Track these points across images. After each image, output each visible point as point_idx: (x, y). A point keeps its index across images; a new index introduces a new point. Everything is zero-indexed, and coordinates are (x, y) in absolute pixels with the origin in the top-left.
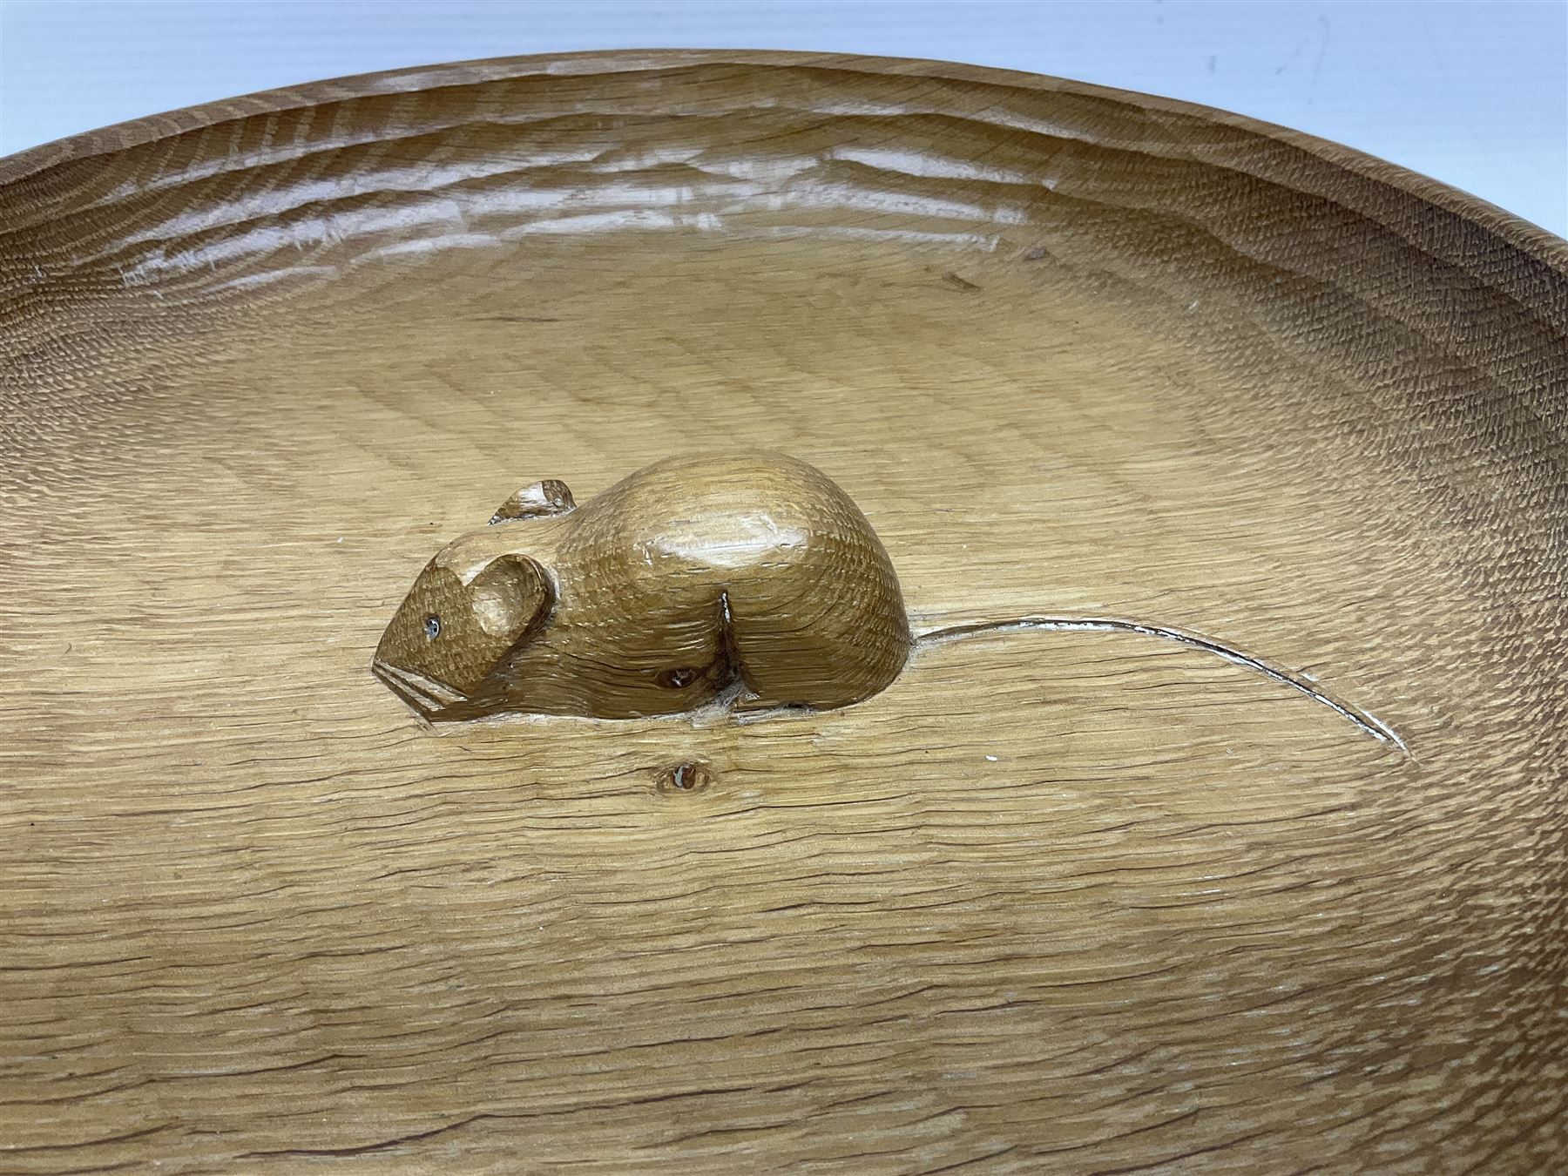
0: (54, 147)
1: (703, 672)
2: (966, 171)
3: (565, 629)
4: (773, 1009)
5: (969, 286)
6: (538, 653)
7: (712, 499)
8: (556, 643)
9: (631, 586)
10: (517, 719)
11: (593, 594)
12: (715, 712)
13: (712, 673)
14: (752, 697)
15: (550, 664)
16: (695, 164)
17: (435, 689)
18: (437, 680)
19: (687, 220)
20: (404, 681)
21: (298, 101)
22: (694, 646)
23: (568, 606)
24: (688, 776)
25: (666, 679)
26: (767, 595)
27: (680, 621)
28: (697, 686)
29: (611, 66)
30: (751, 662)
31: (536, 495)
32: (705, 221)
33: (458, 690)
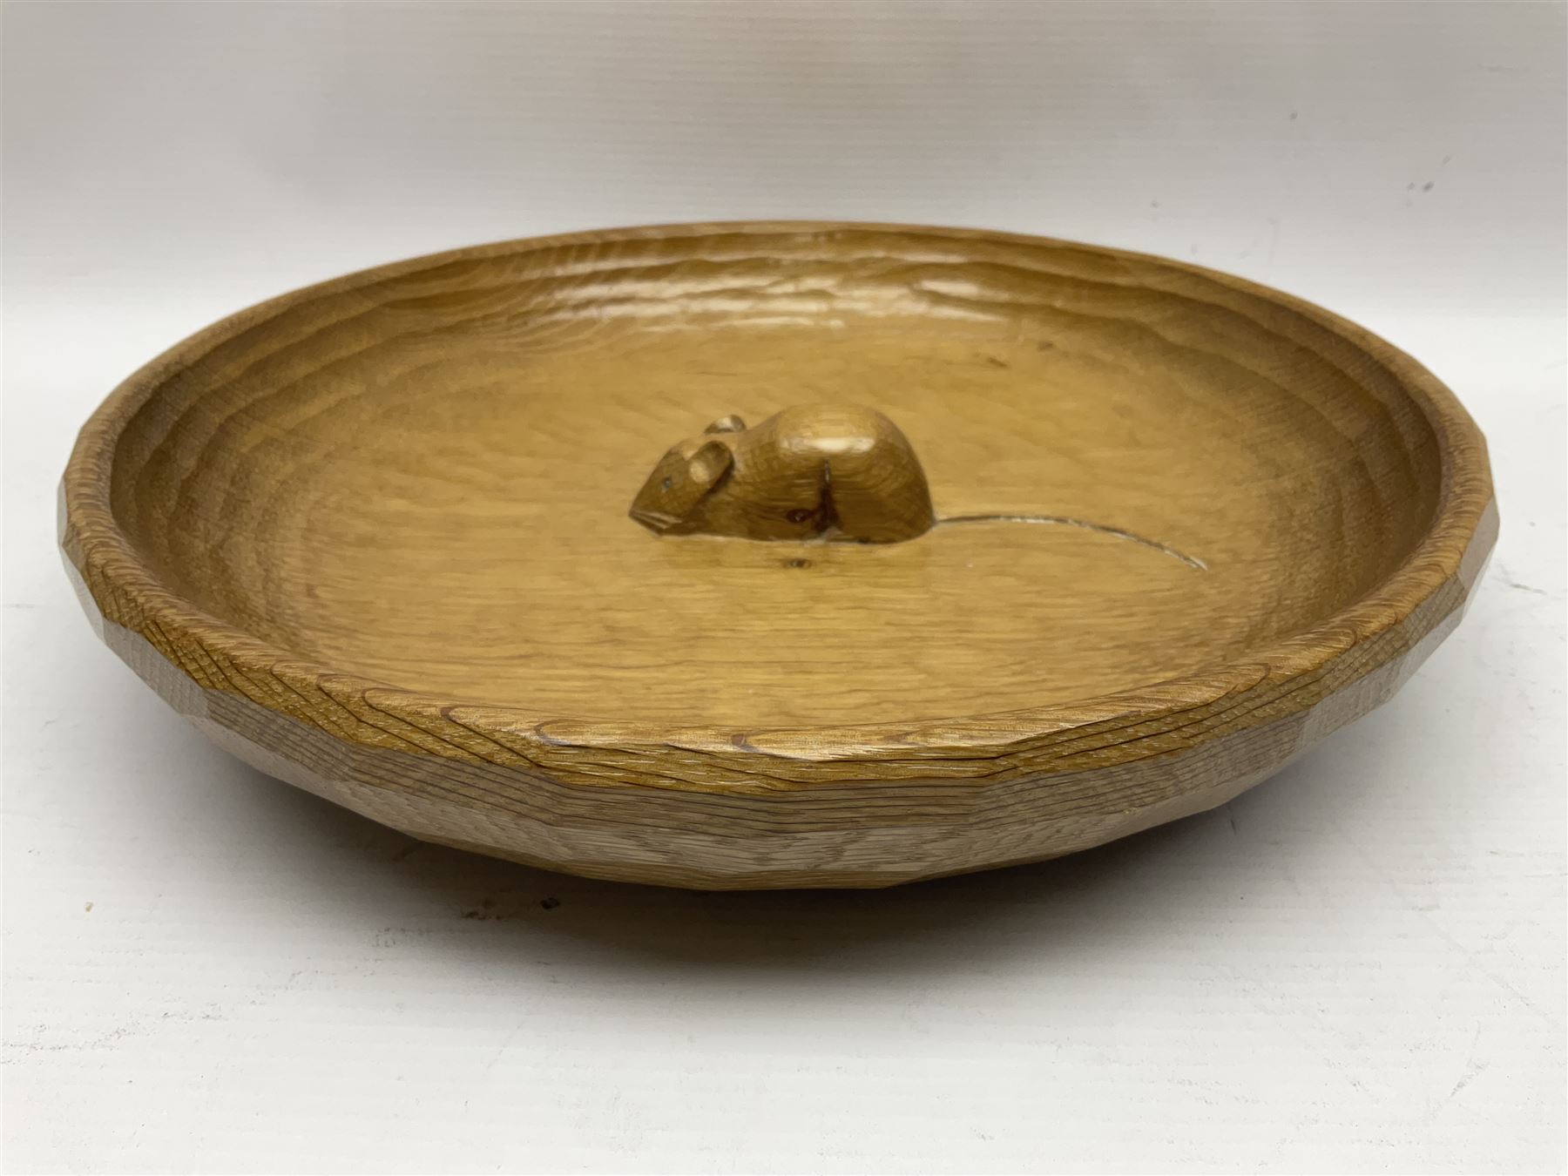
0: (452, 253)
1: (811, 514)
2: (1004, 296)
3: (738, 483)
4: (837, 640)
5: (1002, 365)
6: (722, 496)
7: (825, 416)
8: (734, 490)
9: (777, 458)
10: (707, 538)
11: (755, 464)
12: (818, 542)
13: (818, 517)
14: (839, 532)
15: (728, 503)
16: (831, 290)
17: (665, 518)
18: (666, 513)
19: (823, 323)
20: (649, 517)
21: (590, 240)
22: (808, 496)
23: (741, 468)
24: (800, 563)
25: (792, 515)
26: (849, 466)
27: (803, 478)
28: (809, 522)
29: (782, 229)
30: (839, 508)
31: (727, 422)
32: (836, 323)
33: (678, 516)
